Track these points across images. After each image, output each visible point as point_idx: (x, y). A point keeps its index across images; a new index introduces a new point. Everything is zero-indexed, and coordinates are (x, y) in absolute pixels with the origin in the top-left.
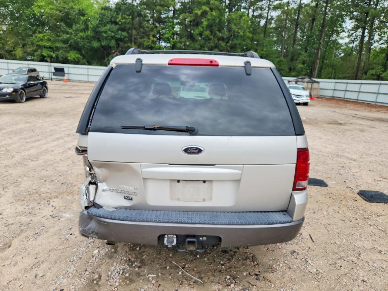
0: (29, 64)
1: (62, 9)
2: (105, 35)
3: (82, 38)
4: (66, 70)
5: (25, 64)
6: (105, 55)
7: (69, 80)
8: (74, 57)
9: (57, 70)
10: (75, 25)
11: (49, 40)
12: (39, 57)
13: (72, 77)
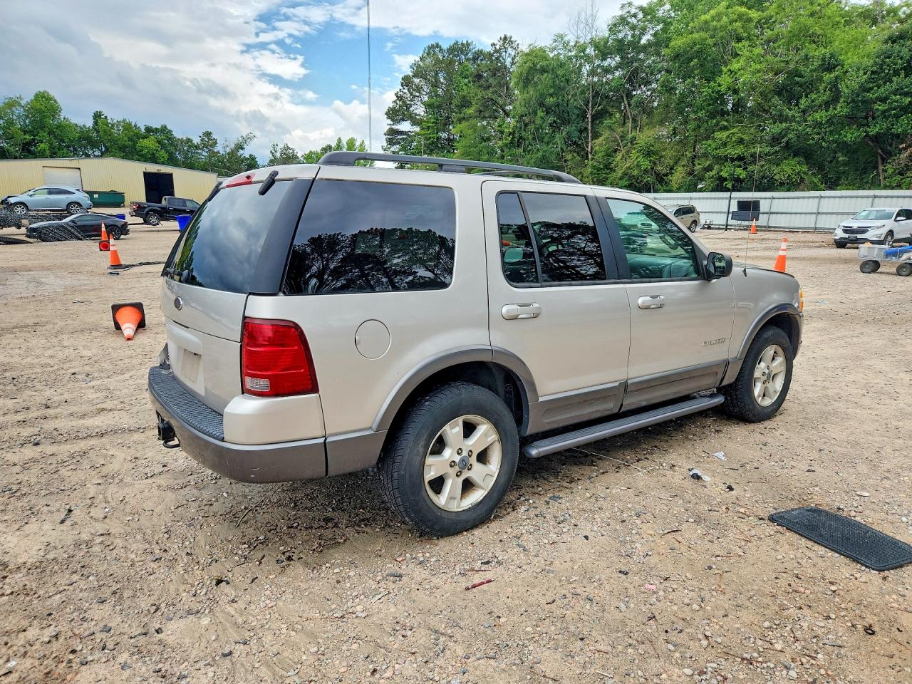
0: (691, 198)
1: (783, 65)
2: (881, 107)
3: (818, 124)
4: (764, 206)
5: (684, 199)
6: (879, 158)
7: (768, 228)
8: (790, 172)
9: (743, 206)
10: (806, 96)
11: (741, 141)
12: (712, 182)
13: (775, 221)
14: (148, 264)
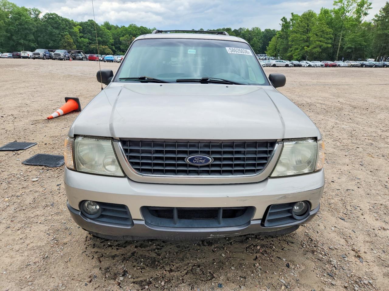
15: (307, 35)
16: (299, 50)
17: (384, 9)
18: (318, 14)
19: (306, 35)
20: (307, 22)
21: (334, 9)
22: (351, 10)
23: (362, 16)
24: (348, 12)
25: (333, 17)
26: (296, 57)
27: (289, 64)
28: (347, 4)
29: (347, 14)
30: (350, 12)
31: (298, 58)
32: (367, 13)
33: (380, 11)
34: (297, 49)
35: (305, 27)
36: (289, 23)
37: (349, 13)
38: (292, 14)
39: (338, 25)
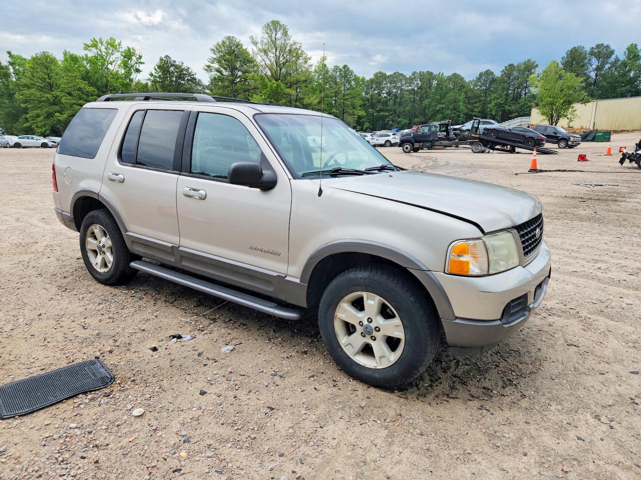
14: (550, 171)
15: (52, 93)
16: (42, 118)
17: (159, 67)
18: (60, 60)
19: (50, 94)
20: (45, 71)
21: (86, 55)
22: (114, 61)
23: (134, 73)
24: (111, 64)
25: (89, 68)
26: (40, 130)
27: (48, 143)
28: (106, 51)
29: (110, 66)
30: (114, 64)
31: (45, 131)
32: (139, 70)
33: (155, 69)
34: (38, 116)
35: (45, 79)
36: (7, 68)
37: (113, 66)
38: (9, 53)
39: (100, 81)
